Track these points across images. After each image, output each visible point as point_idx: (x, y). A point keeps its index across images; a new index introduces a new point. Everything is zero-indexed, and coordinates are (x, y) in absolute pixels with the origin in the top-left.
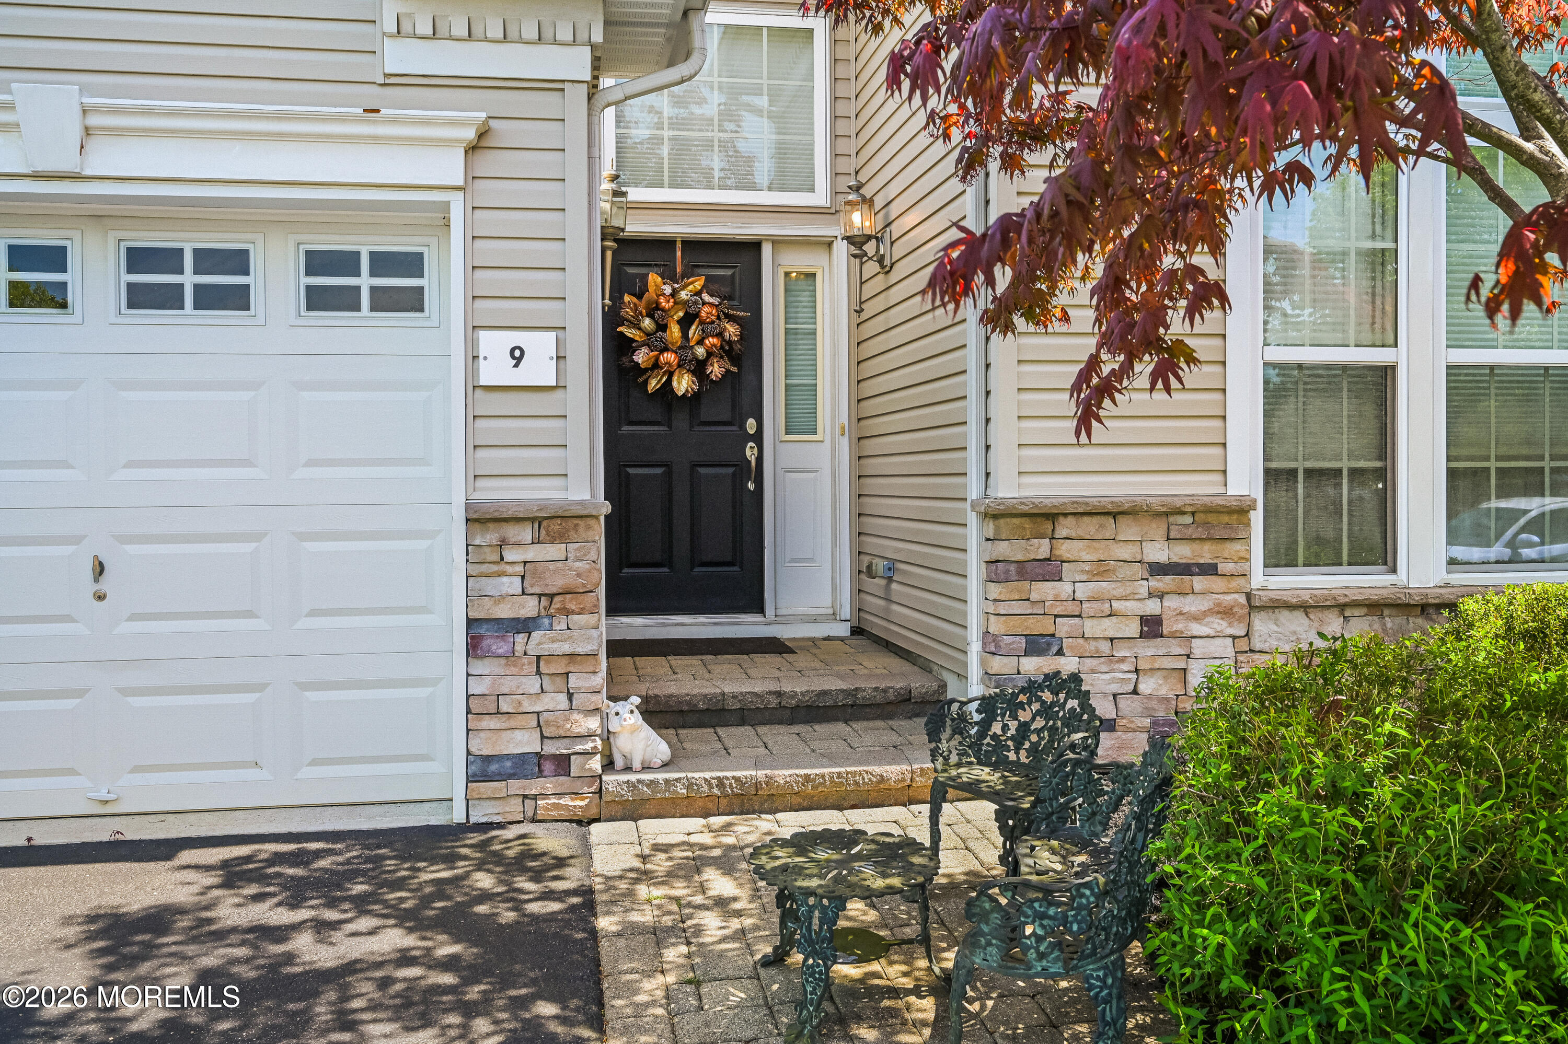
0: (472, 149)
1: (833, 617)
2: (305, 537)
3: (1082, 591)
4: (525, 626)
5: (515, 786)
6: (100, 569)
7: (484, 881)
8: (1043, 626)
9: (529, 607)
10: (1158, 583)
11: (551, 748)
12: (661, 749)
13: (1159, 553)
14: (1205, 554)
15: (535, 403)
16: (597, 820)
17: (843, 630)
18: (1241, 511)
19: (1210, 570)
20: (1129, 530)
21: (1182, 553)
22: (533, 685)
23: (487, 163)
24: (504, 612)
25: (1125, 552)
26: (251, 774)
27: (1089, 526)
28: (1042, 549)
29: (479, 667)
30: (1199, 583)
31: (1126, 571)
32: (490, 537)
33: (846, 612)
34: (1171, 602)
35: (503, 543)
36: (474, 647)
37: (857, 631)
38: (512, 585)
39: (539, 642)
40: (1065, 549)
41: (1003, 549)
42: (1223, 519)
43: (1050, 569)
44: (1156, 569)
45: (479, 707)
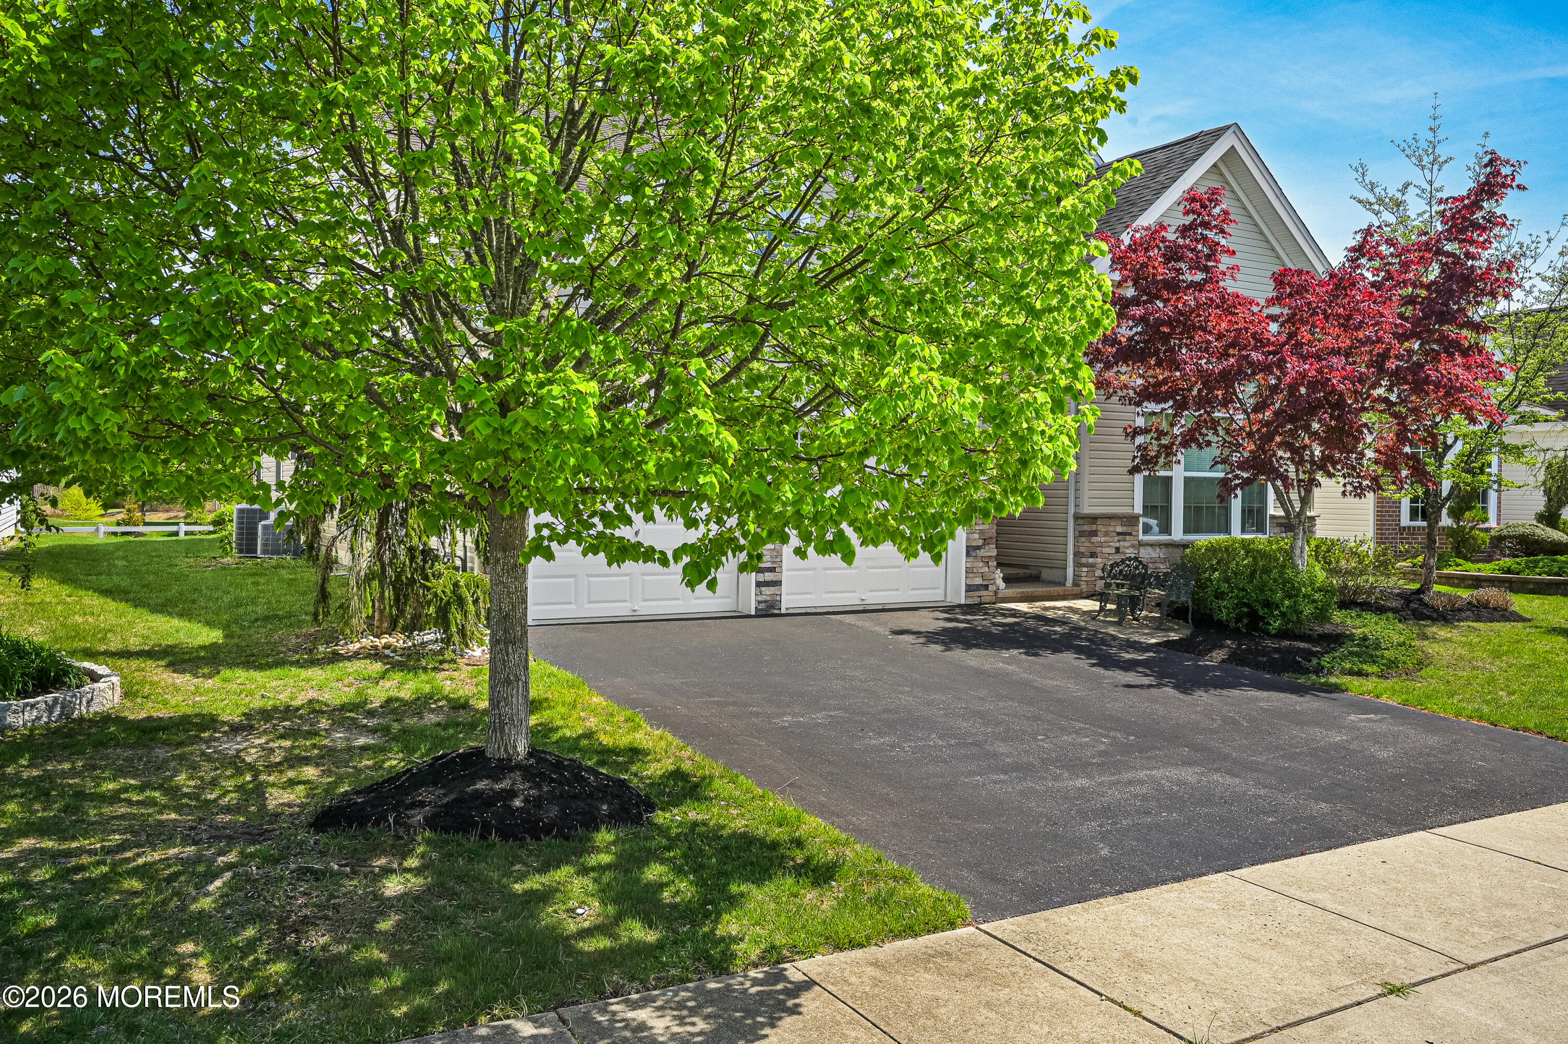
3: (1102, 539)
4: (979, 548)
5: (976, 593)
8: (1093, 550)
9: (980, 543)
10: (1118, 538)
11: (984, 583)
13: (1119, 529)
14: (1130, 530)
18: (1138, 517)
19: (1131, 534)
20: (1112, 523)
21: (1125, 529)
22: (980, 565)
24: (974, 544)
25: (1111, 529)
26: (896, 592)
27: (1105, 521)
28: (1094, 528)
29: (969, 560)
30: (1129, 538)
31: (1111, 534)
34: (1122, 543)
36: (968, 554)
38: (976, 536)
39: (981, 553)
40: (1098, 528)
42: (1132, 520)
43: (1094, 533)
44: (1119, 534)
45: (969, 571)
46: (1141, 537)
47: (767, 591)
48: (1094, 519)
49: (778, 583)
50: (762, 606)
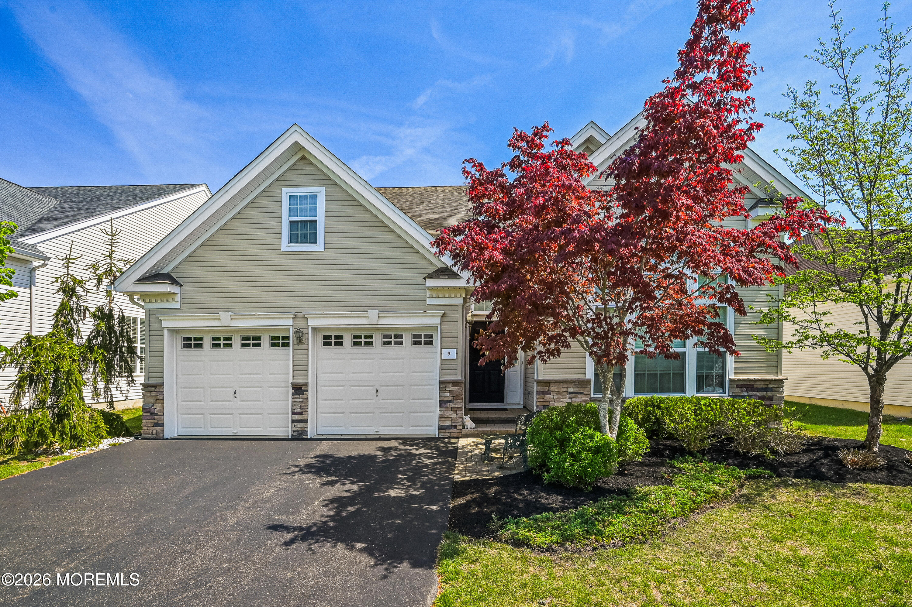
0: (442, 317)
1: (520, 404)
2: (411, 385)
3: (555, 397)
4: (449, 402)
5: (447, 431)
6: (377, 391)
7: (442, 445)
8: (546, 404)
9: (450, 399)
10: (570, 396)
11: (453, 424)
12: (474, 425)
13: (571, 390)
14: (581, 390)
15: (452, 362)
16: (461, 437)
17: (522, 407)
18: (589, 381)
19: (582, 393)
20: (565, 385)
21: (576, 390)
22: (451, 413)
23: (445, 319)
24: (446, 399)
25: (564, 390)
26: (401, 428)
27: (557, 384)
28: (547, 389)
29: (441, 409)
30: (580, 396)
31: (564, 393)
32: (444, 386)
33: (522, 403)
34: (574, 400)
35: (446, 387)
36: (440, 406)
37: (524, 407)
38: (447, 394)
39: (451, 405)
40: (552, 389)
41: (539, 389)
42: (585, 383)
43: (549, 393)
44: (571, 393)
45: (441, 416)
46: (592, 395)
47: (299, 425)
48: (547, 383)
49: (306, 421)
50: (295, 434)
